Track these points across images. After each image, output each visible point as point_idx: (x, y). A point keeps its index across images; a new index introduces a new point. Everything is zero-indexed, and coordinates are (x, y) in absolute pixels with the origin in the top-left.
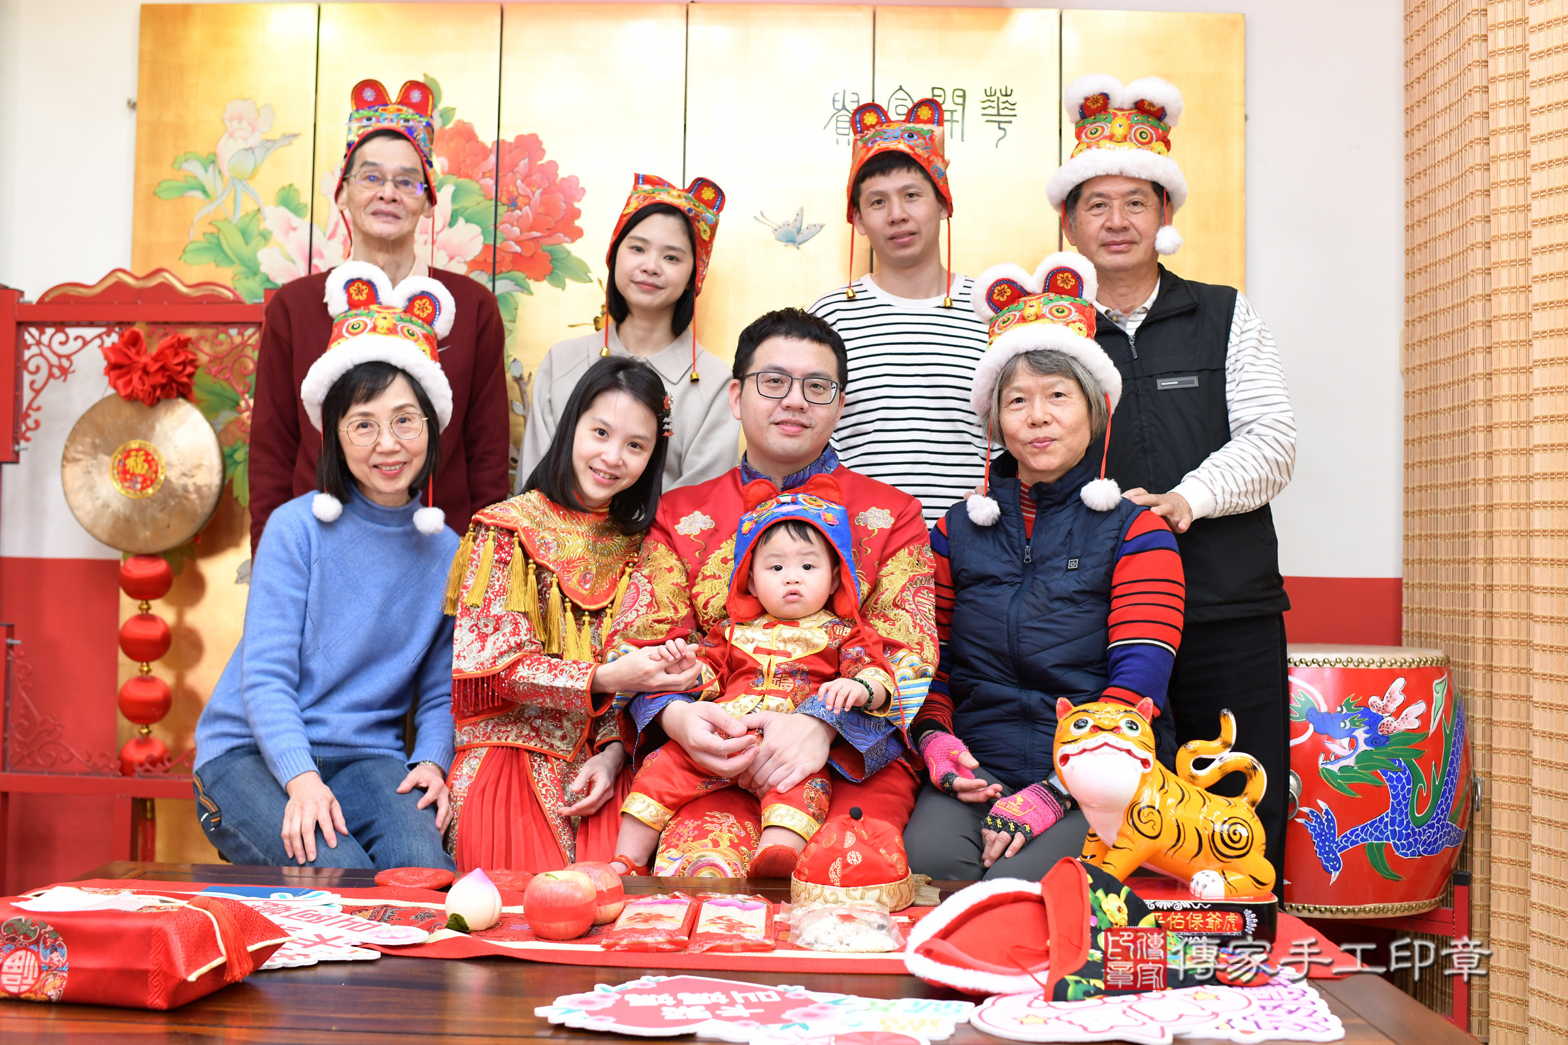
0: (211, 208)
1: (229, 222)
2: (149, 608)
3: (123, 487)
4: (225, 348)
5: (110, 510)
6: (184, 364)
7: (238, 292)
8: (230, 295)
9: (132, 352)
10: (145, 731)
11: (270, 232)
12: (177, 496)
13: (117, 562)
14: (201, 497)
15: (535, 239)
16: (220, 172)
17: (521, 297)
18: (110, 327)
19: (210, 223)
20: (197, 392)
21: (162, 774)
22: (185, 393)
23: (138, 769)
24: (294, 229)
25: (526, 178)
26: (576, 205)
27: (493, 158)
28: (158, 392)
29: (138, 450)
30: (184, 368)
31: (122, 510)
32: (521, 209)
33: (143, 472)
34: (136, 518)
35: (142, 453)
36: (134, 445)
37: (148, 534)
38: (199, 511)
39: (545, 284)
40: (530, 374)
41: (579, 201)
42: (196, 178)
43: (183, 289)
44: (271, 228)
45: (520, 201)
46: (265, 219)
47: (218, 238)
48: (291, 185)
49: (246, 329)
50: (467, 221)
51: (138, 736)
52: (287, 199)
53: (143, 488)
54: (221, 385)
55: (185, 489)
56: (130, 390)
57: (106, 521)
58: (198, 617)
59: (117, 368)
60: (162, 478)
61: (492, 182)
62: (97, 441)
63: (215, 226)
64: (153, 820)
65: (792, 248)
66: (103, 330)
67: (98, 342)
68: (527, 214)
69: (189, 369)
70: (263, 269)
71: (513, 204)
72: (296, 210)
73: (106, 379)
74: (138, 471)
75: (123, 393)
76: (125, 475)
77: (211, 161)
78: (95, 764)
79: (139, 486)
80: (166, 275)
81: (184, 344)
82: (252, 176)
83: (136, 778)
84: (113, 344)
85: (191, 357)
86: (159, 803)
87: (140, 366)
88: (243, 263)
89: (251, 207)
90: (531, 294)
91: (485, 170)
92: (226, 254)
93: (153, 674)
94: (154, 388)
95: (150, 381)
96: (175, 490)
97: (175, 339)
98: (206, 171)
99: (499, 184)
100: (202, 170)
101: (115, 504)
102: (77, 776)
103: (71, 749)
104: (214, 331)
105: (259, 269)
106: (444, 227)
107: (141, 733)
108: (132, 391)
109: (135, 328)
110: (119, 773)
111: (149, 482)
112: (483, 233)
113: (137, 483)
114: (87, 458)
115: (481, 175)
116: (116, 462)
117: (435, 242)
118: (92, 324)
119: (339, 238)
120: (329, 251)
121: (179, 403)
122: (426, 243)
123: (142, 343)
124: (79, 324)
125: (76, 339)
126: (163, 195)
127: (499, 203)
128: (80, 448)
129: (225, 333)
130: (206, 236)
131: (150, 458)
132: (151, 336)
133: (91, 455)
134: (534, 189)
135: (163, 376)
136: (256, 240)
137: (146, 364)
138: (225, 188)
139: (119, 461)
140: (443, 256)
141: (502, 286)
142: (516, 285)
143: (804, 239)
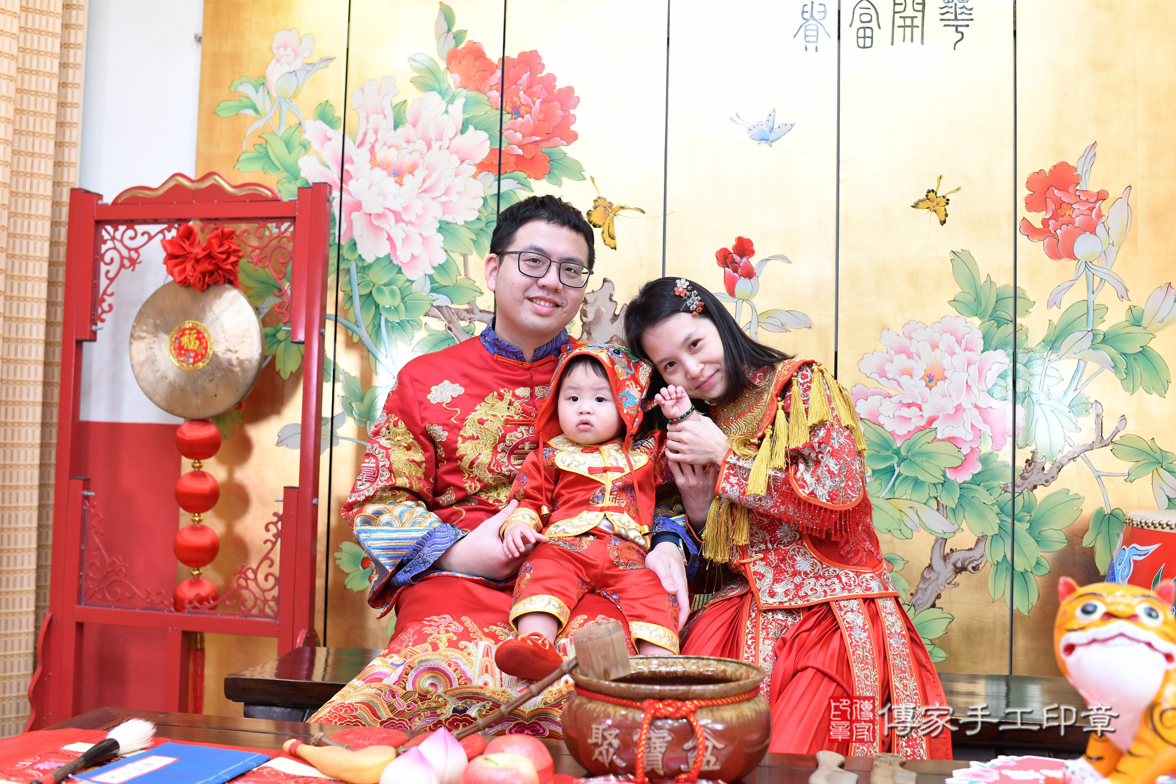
0: (260, 124)
1: (275, 134)
2: (201, 467)
3: (179, 361)
4: (266, 240)
5: (168, 381)
6: (228, 254)
7: (276, 192)
8: (269, 194)
9: (186, 245)
10: (196, 572)
11: (310, 143)
12: (224, 369)
13: (175, 427)
14: (244, 370)
15: (535, 143)
16: (268, 93)
18: (170, 223)
19: (260, 136)
20: (241, 277)
21: (207, 611)
22: (231, 280)
23: (188, 606)
24: (330, 139)
25: (528, 89)
26: (572, 112)
27: (499, 73)
28: (207, 279)
29: (191, 329)
30: (228, 257)
31: (178, 381)
32: (523, 117)
33: (195, 348)
34: (189, 388)
35: (195, 331)
36: (188, 324)
37: (199, 402)
38: (242, 382)
41: (574, 107)
42: (248, 98)
43: (230, 189)
44: (310, 140)
45: (522, 110)
46: (305, 132)
47: (266, 149)
48: (327, 101)
49: (282, 224)
50: (476, 129)
51: (191, 578)
52: (324, 115)
53: (195, 362)
54: (266, 273)
55: (230, 362)
56: (183, 277)
57: (162, 390)
58: (245, 475)
59: (174, 258)
60: (210, 352)
61: (496, 94)
62: (158, 322)
63: (263, 138)
64: (202, 650)
65: (765, 146)
66: (165, 226)
67: (160, 236)
68: (529, 121)
69: (233, 259)
70: (303, 174)
71: (516, 112)
72: (331, 123)
73: (165, 267)
74: (190, 347)
75: (178, 279)
76: (180, 350)
77: (261, 83)
78: (152, 601)
79: (192, 360)
80: (217, 178)
81: (231, 234)
82: (294, 96)
83: (186, 614)
84: (173, 238)
85: (234, 247)
86: (207, 636)
87: (193, 256)
88: (287, 171)
89: (294, 121)
91: (492, 84)
92: (272, 162)
93: (203, 523)
94: (204, 274)
95: (201, 268)
96: (221, 363)
97: (219, 231)
98: (257, 92)
99: (504, 95)
100: (254, 91)
101: (171, 375)
102: (138, 610)
103: (134, 587)
104: (256, 225)
105: (299, 174)
106: (456, 134)
107: (192, 575)
108: (186, 278)
109: (191, 223)
110: (173, 609)
111: (200, 357)
112: (490, 138)
113: (190, 357)
114: (150, 336)
115: (488, 88)
116: (173, 339)
117: (448, 148)
118: (156, 222)
119: (367, 146)
120: (359, 157)
121: (226, 289)
122: (440, 148)
123: (195, 236)
124: (145, 222)
125: (143, 234)
126: (222, 114)
127: (504, 112)
128: (145, 328)
129: (265, 227)
130: (256, 147)
131: (201, 336)
132: (202, 230)
133: (153, 333)
134: (535, 99)
135: (210, 264)
136: (298, 150)
137: (197, 254)
138: (272, 106)
139: (176, 338)
140: (455, 159)
141: (507, 185)
142: (518, 183)
143: (777, 137)
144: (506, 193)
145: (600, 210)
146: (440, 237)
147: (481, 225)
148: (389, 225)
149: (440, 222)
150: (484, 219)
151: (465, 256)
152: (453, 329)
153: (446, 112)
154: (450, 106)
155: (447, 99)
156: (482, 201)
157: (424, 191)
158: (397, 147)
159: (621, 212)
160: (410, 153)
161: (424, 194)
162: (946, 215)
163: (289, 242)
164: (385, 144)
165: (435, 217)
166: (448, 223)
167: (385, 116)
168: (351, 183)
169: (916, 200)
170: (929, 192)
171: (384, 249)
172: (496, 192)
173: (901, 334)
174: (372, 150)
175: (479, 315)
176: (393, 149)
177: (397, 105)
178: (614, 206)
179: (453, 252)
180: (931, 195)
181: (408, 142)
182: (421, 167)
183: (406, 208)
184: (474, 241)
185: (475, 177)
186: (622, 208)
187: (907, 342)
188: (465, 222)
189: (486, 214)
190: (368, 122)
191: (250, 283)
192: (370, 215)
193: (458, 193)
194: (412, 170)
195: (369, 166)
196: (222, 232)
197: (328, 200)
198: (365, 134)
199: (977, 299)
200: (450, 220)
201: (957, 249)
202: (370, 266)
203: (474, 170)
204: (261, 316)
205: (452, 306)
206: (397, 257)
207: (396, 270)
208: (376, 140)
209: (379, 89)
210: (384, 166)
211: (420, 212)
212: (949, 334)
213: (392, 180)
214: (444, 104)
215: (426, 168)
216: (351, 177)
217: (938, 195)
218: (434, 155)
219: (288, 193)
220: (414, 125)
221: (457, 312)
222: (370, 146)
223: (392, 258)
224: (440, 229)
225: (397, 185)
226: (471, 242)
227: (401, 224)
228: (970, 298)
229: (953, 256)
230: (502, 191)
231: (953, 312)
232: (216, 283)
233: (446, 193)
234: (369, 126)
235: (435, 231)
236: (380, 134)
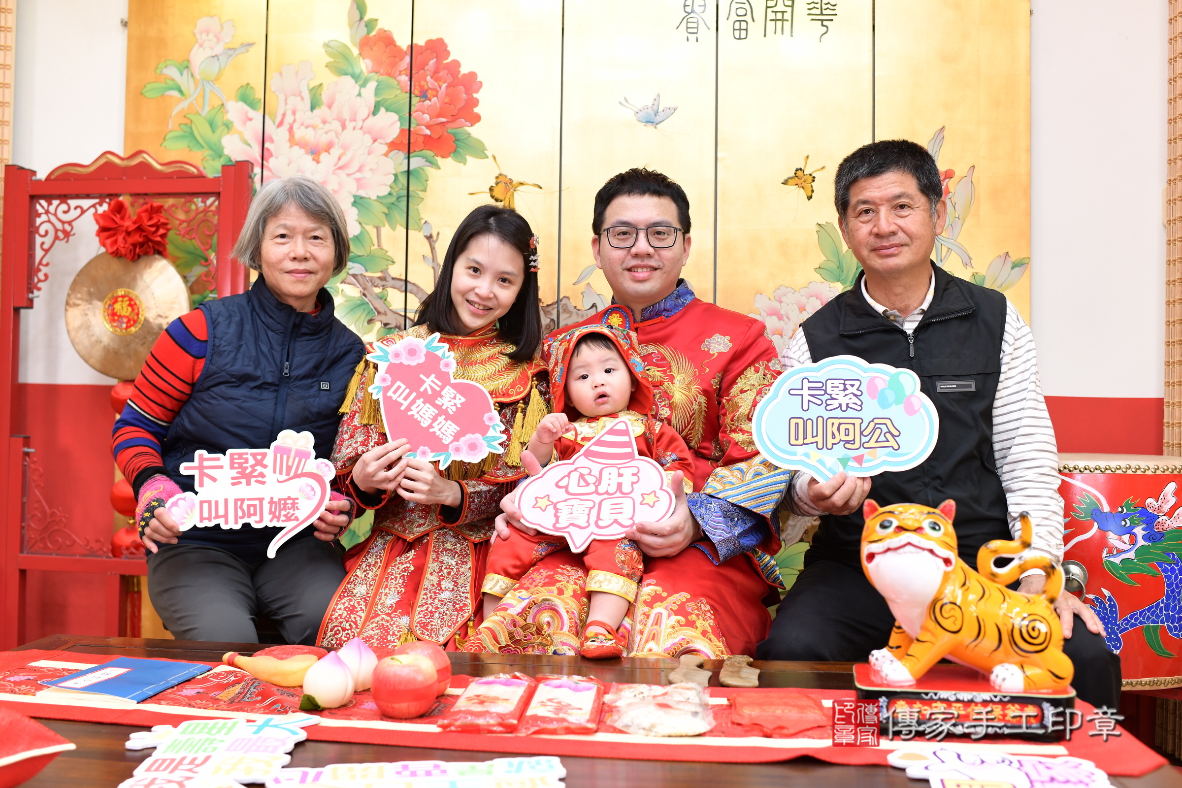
0: (184, 104)
1: (199, 114)
3: (112, 326)
4: (192, 214)
5: (102, 345)
6: (157, 226)
7: (201, 168)
8: (195, 171)
9: (117, 218)
10: (131, 521)
11: (232, 122)
13: (110, 388)
15: (442, 123)
16: (192, 76)
17: (430, 171)
18: (102, 198)
19: (184, 116)
20: (170, 248)
22: (160, 250)
23: (125, 552)
24: (251, 120)
25: (435, 74)
26: (475, 95)
27: (407, 59)
28: (137, 250)
29: (123, 297)
30: (157, 230)
31: (112, 344)
32: (430, 100)
33: (128, 314)
34: (122, 351)
35: (127, 299)
36: (121, 292)
37: (132, 364)
39: (449, 160)
40: (438, 234)
41: (477, 92)
42: (173, 80)
43: (158, 167)
44: (232, 119)
45: (430, 93)
46: (227, 112)
47: (191, 128)
48: (248, 84)
49: (208, 199)
50: (387, 110)
51: (128, 526)
52: (245, 96)
53: (127, 327)
54: (194, 244)
56: (115, 248)
57: (97, 353)
59: (106, 230)
60: (142, 318)
61: (405, 78)
62: (92, 290)
63: (188, 118)
64: (139, 593)
65: (650, 128)
66: (97, 201)
67: (92, 210)
68: (435, 104)
69: (162, 231)
70: (226, 152)
71: (424, 95)
72: (252, 105)
73: (97, 239)
74: (124, 313)
75: (110, 250)
76: (113, 316)
77: (185, 66)
78: (92, 548)
79: (124, 326)
80: (145, 156)
81: (160, 209)
82: (217, 79)
83: (123, 559)
84: (104, 211)
85: (162, 220)
87: (124, 229)
88: (211, 149)
89: (217, 103)
90: (439, 168)
91: (401, 69)
92: (197, 141)
94: (134, 245)
95: (132, 240)
96: (152, 328)
97: (149, 205)
98: (182, 75)
99: (413, 80)
100: (178, 74)
101: (106, 340)
102: (78, 557)
103: (74, 536)
104: (183, 200)
105: (222, 152)
106: (369, 116)
107: (129, 523)
108: (117, 249)
109: (121, 198)
110: (111, 555)
111: (132, 322)
112: (400, 120)
113: (123, 323)
114: (84, 303)
115: (398, 73)
116: (107, 306)
117: (361, 128)
118: (88, 196)
119: (286, 126)
120: (278, 137)
121: (156, 259)
122: (354, 128)
123: (126, 210)
124: (78, 197)
125: (76, 208)
126: (148, 95)
127: (413, 95)
128: (79, 296)
129: (192, 202)
130: (182, 126)
131: (133, 303)
132: (132, 205)
133: (87, 301)
134: (441, 83)
135: (140, 236)
136: (221, 129)
137: (128, 227)
138: (196, 88)
139: (109, 305)
140: (368, 139)
141: (415, 162)
142: (427, 161)
143: (661, 120)
144: (415, 170)
145: (501, 185)
146: (355, 211)
147: (393, 199)
149: (355, 196)
150: (395, 194)
151: (378, 229)
152: (368, 295)
153: (359, 95)
154: (362, 89)
155: (360, 82)
156: (393, 178)
157: (340, 168)
158: (314, 127)
159: (520, 188)
160: (326, 133)
161: (339, 171)
162: (813, 191)
163: (214, 215)
164: (302, 124)
165: (350, 192)
166: (362, 198)
167: (303, 99)
168: (271, 160)
169: (786, 177)
170: (797, 170)
172: (406, 169)
173: (772, 298)
174: (291, 130)
175: (391, 282)
176: (310, 129)
177: (313, 88)
178: (514, 183)
179: (367, 224)
180: (799, 173)
181: (324, 122)
182: (336, 146)
184: (386, 215)
185: (386, 155)
186: (522, 184)
187: (777, 305)
188: (378, 197)
189: (397, 190)
190: (286, 104)
191: (178, 254)
193: (371, 170)
194: (328, 148)
195: (288, 144)
196: (151, 206)
197: (250, 177)
198: (284, 115)
199: (840, 267)
200: (364, 195)
201: (822, 222)
203: (385, 148)
204: (189, 284)
205: (367, 274)
208: (295, 121)
209: (297, 73)
210: (302, 145)
211: (336, 187)
212: (814, 298)
213: (309, 158)
214: (357, 88)
215: (342, 147)
216: (271, 155)
217: (805, 173)
218: (348, 135)
219: (212, 170)
220: (330, 107)
221: (371, 279)
222: (288, 126)
224: (355, 204)
225: (315, 163)
226: (384, 216)
228: (833, 266)
229: (818, 228)
230: (411, 168)
231: (817, 277)
232: (146, 254)
233: (360, 170)
234: (288, 107)
235: (350, 205)
236: (298, 115)
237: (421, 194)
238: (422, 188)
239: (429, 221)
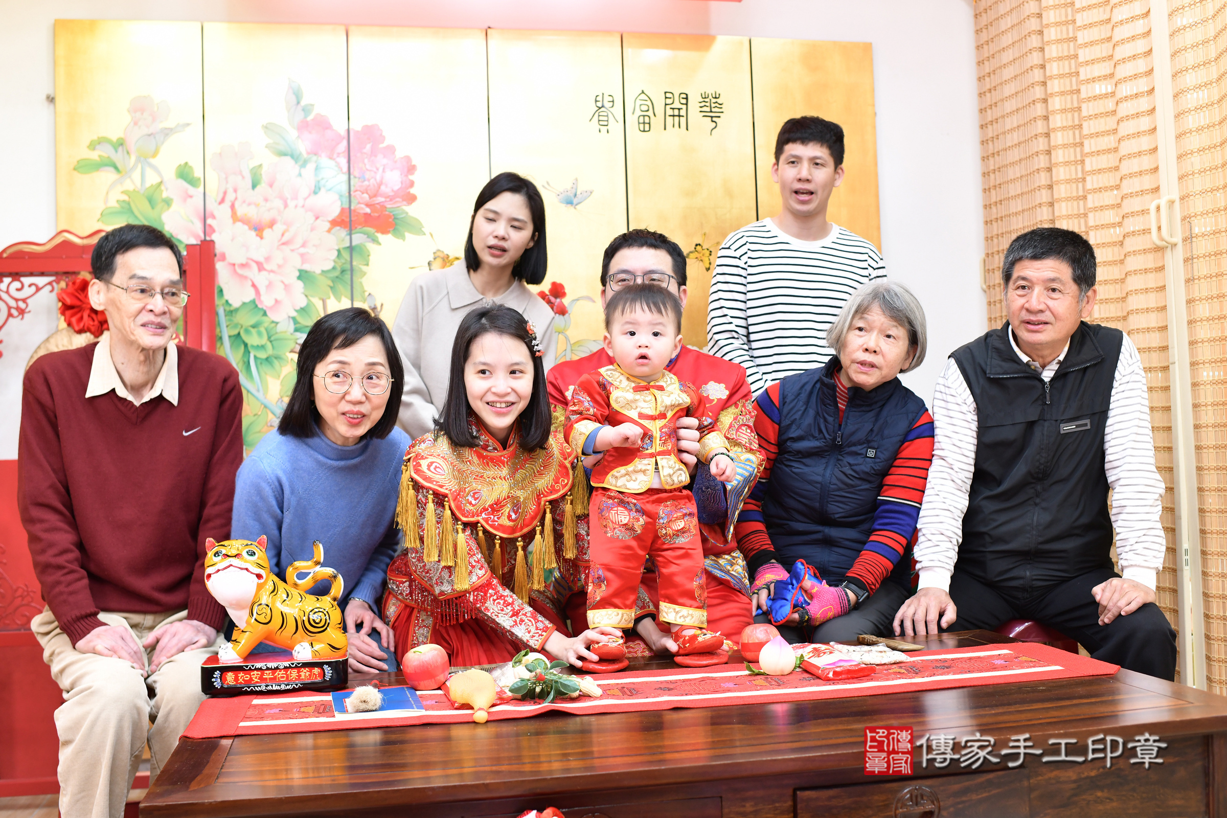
1: (138, 192)
11: (171, 200)
16: (128, 153)
17: (370, 246)
18: (58, 276)
19: (124, 193)
24: (191, 197)
25: (372, 157)
26: (412, 178)
27: (345, 142)
39: (389, 236)
40: (382, 305)
41: (414, 174)
42: (108, 157)
44: (171, 196)
45: (368, 175)
46: (166, 189)
47: (129, 204)
48: (186, 163)
50: (327, 189)
52: (184, 174)
61: (343, 160)
63: (127, 195)
66: (53, 278)
67: (49, 287)
68: (374, 184)
71: (362, 175)
72: (193, 182)
77: (121, 145)
82: (155, 155)
84: (62, 289)
89: (156, 180)
90: (380, 244)
91: (339, 151)
92: (136, 217)
98: (117, 152)
99: (351, 162)
100: (113, 151)
106: (310, 195)
112: (340, 199)
115: (337, 155)
117: (303, 206)
118: (43, 274)
119: (227, 204)
120: (222, 214)
122: (296, 206)
124: (32, 275)
125: (30, 286)
126: (81, 170)
127: (352, 177)
130: (120, 203)
134: (378, 166)
136: (163, 206)
138: (133, 165)
140: (310, 217)
141: (358, 239)
142: (368, 237)
143: (579, 201)
144: (357, 246)
145: (439, 259)
146: (300, 284)
147: (337, 273)
148: (253, 273)
149: (300, 271)
151: (323, 301)
153: (300, 175)
154: (303, 171)
155: (300, 163)
156: (336, 253)
157: (283, 244)
158: (257, 205)
159: (457, 261)
161: (284, 247)
162: (710, 263)
164: (244, 202)
165: (295, 267)
166: (306, 272)
167: (243, 177)
168: (215, 236)
171: (250, 295)
172: (349, 245)
174: (233, 207)
176: (253, 206)
177: (254, 168)
178: (451, 256)
179: (312, 296)
180: (699, 248)
181: (266, 200)
182: (279, 223)
183: (268, 259)
184: (331, 288)
185: (329, 231)
186: (458, 257)
188: (323, 271)
189: (340, 264)
190: (227, 182)
192: (234, 265)
193: (314, 246)
194: (272, 224)
195: (231, 221)
198: (225, 193)
200: (309, 269)
202: (237, 310)
203: (328, 225)
206: (261, 302)
207: (262, 313)
208: (236, 199)
209: (236, 153)
210: (245, 221)
211: (281, 262)
213: (253, 233)
214: (297, 168)
215: (284, 224)
216: (214, 231)
217: (703, 248)
218: (291, 213)
220: (271, 186)
222: (230, 204)
223: (257, 302)
224: (299, 278)
225: (258, 238)
226: (328, 289)
227: (264, 273)
230: (354, 244)
233: (303, 245)
234: (229, 185)
235: (296, 279)
236: (239, 192)
237: (364, 268)
238: (365, 263)
239: (372, 293)
